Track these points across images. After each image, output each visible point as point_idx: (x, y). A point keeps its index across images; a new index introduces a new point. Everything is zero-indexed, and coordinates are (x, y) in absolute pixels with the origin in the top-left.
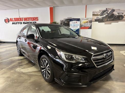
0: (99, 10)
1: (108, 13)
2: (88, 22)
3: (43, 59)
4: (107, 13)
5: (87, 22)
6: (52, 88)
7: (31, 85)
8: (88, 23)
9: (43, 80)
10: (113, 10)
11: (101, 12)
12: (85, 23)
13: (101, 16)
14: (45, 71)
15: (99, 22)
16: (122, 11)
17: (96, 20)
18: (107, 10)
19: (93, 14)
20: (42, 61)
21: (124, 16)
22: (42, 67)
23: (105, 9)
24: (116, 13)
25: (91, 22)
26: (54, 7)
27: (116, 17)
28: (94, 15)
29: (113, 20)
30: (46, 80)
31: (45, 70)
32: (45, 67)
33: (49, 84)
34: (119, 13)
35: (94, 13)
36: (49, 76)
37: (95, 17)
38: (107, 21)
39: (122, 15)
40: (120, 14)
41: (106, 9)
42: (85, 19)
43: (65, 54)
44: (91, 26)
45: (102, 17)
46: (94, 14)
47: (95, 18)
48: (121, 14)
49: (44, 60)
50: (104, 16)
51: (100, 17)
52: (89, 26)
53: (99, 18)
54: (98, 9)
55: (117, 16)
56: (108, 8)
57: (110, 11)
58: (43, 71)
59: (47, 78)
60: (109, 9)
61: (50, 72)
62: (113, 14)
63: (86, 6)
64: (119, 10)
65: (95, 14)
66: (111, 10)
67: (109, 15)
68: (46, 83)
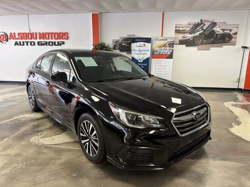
0: (187, 23)
1: (205, 28)
2: (165, 44)
3: (85, 121)
4: (203, 29)
5: (164, 46)
6: (102, 173)
7: (63, 169)
8: (166, 47)
9: (84, 159)
10: (214, 24)
11: (192, 26)
12: (160, 47)
13: (191, 33)
14: (88, 143)
15: (186, 46)
16: (229, 25)
17: (181, 42)
18: (202, 23)
19: (176, 30)
20: (82, 125)
21: (233, 36)
22: (81, 134)
23: (198, 21)
24: (218, 30)
25: (171, 45)
26: (100, 13)
27: (219, 36)
28: (177, 31)
29: (213, 43)
30: (90, 159)
31: (88, 140)
32: (88, 134)
34: (223, 30)
35: (178, 29)
36: (97, 152)
37: (180, 37)
38: (202, 44)
39: (230, 34)
40: (226, 31)
41: (201, 20)
42: (161, 38)
44: (172, 53)
45: (193, 35)
46: (179, 30)
47: (180, 38)
48: (229, 32)
49: (87, 122)
50: (197, 34)
51: (189, 36)
52: (169, 53)
53: (187, 38)
54: (186, 20)
55: (221, 34)
56: (203, 18)
57: (207, 24)
58: (83, 142)
59: (91, 155)
60: (205, 21)
61: (97, 145)
62: (214, 31)
63: (163, 13)
64: (225, 23)
65: (181, 31)
66: (209, 23)
67: (207, 33)
68: (91, 164)
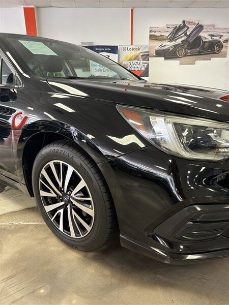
0: (165, 26)
1: (188, 33)
2: (138, 56)
3: (51, 164)
4: (186, 35)
5: (136, 58)
8: (138, 60)
10: (200, 28)
11: (171, 30)
12: (130, 60)
13: (171, 40)
14: (62, 211)
15: (166, 59)
16: (219, 29)
17: (159, 54)
18: (185, 26)
19: (150, 35)
20: (44, 172)
21: (224, 44)
23: (179, 23)
24: (205, 35)
25: (146, 57)
26: (38, 8)
27: (206, 44)
28: (153, 38)
29: (199, 54)
33: (85, 256)
34: (212, 36)
35: (153, 33)
36: (88, 228)
37: (157, 45)
38: (185, 56)
39: (219, 42)
40: (215, 38)
41: (184, 22)
42: (131, 47)
43: (175, 124)
44: (147, 69)
45: (173, 43)
46: (154, 36)
47: (157, 48)
48: (218, 38)
49: (57, 166)
50: (179, 41)
51: (169, 45)
52: (143, 69)
53: (166, 47)
54: (165, 22)
55: (209, 42)
56: (186, 19)
57: (192, 28)
60: (189, 23)
62: (199, 38)
63: (132, 10)
64: (213, 26)
65: (157, 37)
66: (194, 26)
67: (191, 40)
